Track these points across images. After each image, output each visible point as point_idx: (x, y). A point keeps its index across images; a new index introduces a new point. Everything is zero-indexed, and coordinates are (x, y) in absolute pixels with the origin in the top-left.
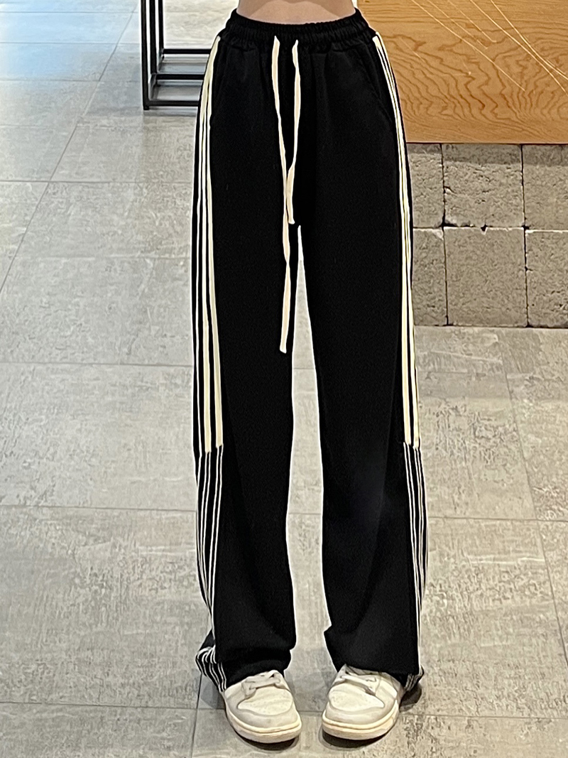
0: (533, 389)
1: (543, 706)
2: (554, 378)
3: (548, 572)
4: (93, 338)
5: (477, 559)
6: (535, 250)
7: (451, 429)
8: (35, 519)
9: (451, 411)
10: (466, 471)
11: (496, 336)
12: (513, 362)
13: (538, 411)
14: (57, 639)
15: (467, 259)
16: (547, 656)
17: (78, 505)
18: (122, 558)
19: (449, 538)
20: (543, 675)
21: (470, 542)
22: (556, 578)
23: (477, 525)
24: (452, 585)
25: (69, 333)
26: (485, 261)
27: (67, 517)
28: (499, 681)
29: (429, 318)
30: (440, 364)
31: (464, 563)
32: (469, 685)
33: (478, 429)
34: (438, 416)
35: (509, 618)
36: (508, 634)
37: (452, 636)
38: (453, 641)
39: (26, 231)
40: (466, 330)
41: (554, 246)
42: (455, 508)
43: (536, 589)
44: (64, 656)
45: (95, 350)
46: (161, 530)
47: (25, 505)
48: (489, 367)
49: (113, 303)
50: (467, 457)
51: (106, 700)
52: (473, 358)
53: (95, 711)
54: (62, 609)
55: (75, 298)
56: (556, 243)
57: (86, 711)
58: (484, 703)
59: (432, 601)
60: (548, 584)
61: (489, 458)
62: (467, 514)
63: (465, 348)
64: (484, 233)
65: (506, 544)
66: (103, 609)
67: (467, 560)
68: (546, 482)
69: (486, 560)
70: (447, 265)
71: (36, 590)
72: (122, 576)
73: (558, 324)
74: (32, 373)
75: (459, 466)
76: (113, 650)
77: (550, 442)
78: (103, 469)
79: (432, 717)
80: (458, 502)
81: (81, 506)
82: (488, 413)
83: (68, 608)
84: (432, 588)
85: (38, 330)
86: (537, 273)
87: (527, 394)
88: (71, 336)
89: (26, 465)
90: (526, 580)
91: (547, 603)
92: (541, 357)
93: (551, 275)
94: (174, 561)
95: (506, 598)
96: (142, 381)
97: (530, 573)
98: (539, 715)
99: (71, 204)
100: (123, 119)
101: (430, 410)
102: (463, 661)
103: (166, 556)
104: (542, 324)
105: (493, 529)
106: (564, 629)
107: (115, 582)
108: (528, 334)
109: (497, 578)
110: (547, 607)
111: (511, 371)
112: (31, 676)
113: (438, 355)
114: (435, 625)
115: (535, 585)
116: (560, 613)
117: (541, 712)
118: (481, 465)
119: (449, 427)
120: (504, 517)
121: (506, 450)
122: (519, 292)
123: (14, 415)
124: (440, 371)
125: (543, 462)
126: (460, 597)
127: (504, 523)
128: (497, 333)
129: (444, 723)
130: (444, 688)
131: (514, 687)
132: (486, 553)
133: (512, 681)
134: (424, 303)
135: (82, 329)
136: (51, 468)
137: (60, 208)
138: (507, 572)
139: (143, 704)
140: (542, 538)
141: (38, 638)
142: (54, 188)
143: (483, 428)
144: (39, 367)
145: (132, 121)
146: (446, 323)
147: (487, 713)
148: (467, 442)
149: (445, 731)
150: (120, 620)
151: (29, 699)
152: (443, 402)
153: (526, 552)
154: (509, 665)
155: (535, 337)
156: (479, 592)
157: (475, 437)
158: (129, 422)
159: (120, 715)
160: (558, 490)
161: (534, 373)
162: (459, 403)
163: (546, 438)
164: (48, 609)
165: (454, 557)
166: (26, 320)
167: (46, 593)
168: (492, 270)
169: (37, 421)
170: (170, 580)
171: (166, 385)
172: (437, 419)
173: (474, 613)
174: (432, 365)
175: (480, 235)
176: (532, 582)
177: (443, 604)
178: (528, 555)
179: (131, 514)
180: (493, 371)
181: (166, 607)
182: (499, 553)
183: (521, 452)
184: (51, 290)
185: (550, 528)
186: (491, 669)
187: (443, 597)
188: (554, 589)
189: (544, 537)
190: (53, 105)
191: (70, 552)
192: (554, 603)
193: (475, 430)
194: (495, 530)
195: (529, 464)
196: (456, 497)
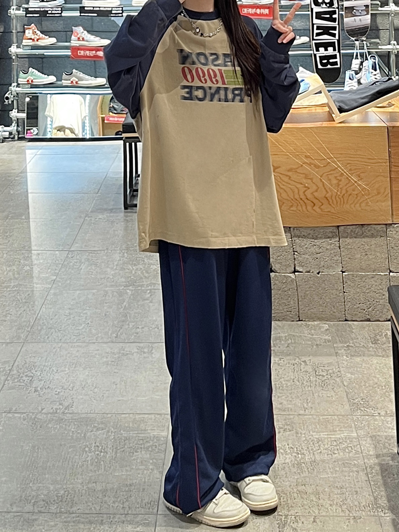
0: (349, 351)
1: (357, 510)
2: (361, 345)
3: (359, 440)
4: (95, 330)
5: (317, 435)
6: (349, 283)
7: (302, 371)
8: (62, 419)
9: (302, 363)
10: (311, 392)
11: (327, 326)
12: (337, 338)
13: (352, 362)
14: (76, 478)
15: (310, 288)
16: (359, 481)
17: (87, 412)
18: (113, 437)
19: (301, 425)
20: (357, 492)
21: (314, 426)
22: (363, 443)
23: (318, 418)
24: (303, 448)
25: (81, 328)
26: (320, 289)
27: (81, 418)
28: (331, 496)
29: (288, 317)
30: (295, 340)
31: (310, 437)
32: (314, 499)
33: (318, 371)
34: (294, 365)
35: (337, 463)
36: (336, 471)
37: (304, 473)
38: (305, 475)
39: (56, 278)
40: (310, 323)
41: (360, 280)
42: (305, 410)
43: (352, 449)
44: (80, 486)
45: (97, 336)
46: (136, 423)
47: (56, 413)
48: (324, 341)
49: (107, 312)
50: (312, 385)
51: (104, 511)
52: (314, 336)
53: (98, 517)
54: (78, 463)
55: (85, 310)
56: (361, 279)
57: (93, 517)
58: (322, 509)
59: (292, 456)
60: (358, 446)
61: (324, 385)
62: (312, 413)
63: (310, 332)
64: (319, 275)
65: (334, 427)
66: (102, 463)
67: (312, 436)
68: (357, 396)
69: (323, 435)
70: (298, 291)
71: (63, 454)
72: (113, 446)
73: (363, 319)
74: (60, 348)
75: (307, 389)
76: (108, 483)
77: (359, 377)
78: (102, 394)
79: (293, 517)
80: (307, 407)
81: (89, 412)
82: (324, 363)
83: (82, 463)
84: (292, 449)
85: (63, 326)
86: (350, 294)
87: (346, 354)
88: (82, 329)
89: (57, 393)
90: (346, 444)
91: (359, 455)
92: (353, 336)
93: (358, 295)
94: (144, 438)
95: (334, 454)
96: (124, 351)
97: (348, 441)
98: (354, 515)
99: (82, 263)
100: (112, 215)
101: (289, 363)
102: (311, 485)
103: (139, 436)
104: (354, 319)
105: (327, 420)
106: (368, 468)
107: (109, 449)
108: (345, 324)
109: (329, 443)
110: (359, 457)
111: (336, 343)
112: (60, 497)
113: (294, 336)
114: (294, 467)
115: (351, 447)
116: (366, 460)
117: (355, 513)
118: (319, 389)
119: (301, 370)
120: (333, 414)
121: (334, 381)
122: (340, 303)
123: (50, 369)
124: (295, 343)
125: (355, 387)
126: (308, 454)
127: (333, 417)
128: (328, 324)
129: (300, 520)
130: (299, 501)
131: (340, 499)
132: (324, 432)
133: (338, 496)
134: (285, 310)
135: (89, 325)
136: (72, 394)
137: (75, 265)
138: (335, 441)
139: (126, 513)
140: (355, 424)
141: (65, 478)
142: (72, 254)
143: (320, 371)
144: (64, 345)
145: (117, 216)
146: (298, 320)
147: (324, 514)
148: (311, 378)
149: (300, 524)
150: (112, 468)
151: (60, 511)
152: (298, 358)
153: (346, 431)
154: (337, 487)
155: (350, 326)
156: (319, 451)
157: (316, 375)
158: (116, 371)
159: (113, 518)
160: (364, 400)
161: (350, 343)
162: (307, 359)
163: (357, 375)
164: (70, 463)
165: (304, 434)
166: (56, 322)
167: (69, 456)
168: (324, 293)
169: (63, 371)
170: (141, 448)
171: (137, 352)
172: (294, 367)
173: (316, 461)
174: (290, 340)
175: (317, 276)
176: (349, 445)
177: (299, 457)
178: (347, 432)
179: (117, 416)
180: (326, 343)
181: (138, 461)
182: (330, 432)
183: (342, 382)
184: (70, 307)
185: (360, 419)
186: (326, 489)
187: (298, 454)
188: (362, 449)
189: (356, 423)
190: (71, 207)
191: (83, 435)
192: (363, 456)
193: (316, 372)
194: (328, 421)
195: (347, 387)
196: (305, 405)
